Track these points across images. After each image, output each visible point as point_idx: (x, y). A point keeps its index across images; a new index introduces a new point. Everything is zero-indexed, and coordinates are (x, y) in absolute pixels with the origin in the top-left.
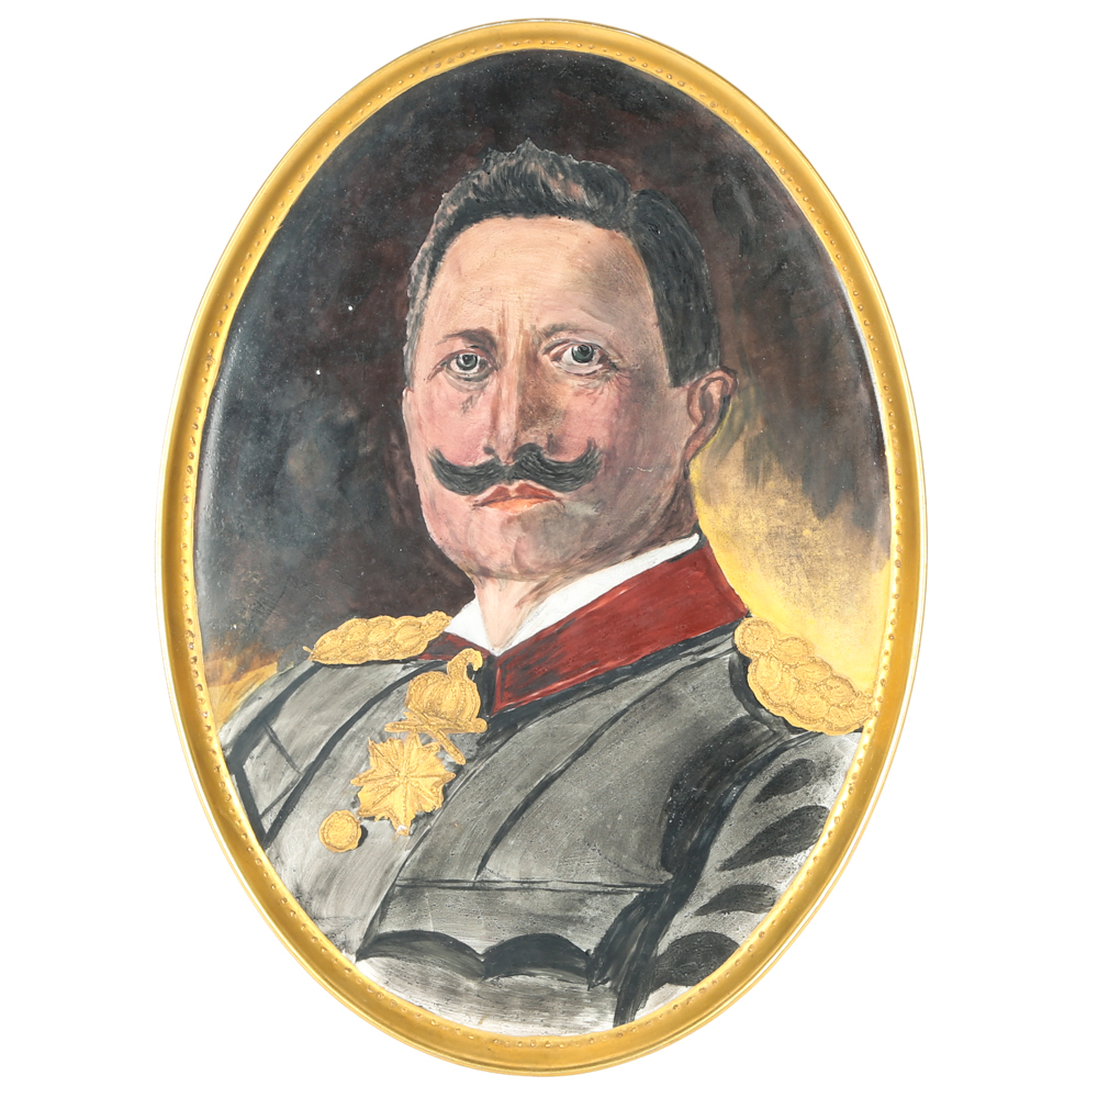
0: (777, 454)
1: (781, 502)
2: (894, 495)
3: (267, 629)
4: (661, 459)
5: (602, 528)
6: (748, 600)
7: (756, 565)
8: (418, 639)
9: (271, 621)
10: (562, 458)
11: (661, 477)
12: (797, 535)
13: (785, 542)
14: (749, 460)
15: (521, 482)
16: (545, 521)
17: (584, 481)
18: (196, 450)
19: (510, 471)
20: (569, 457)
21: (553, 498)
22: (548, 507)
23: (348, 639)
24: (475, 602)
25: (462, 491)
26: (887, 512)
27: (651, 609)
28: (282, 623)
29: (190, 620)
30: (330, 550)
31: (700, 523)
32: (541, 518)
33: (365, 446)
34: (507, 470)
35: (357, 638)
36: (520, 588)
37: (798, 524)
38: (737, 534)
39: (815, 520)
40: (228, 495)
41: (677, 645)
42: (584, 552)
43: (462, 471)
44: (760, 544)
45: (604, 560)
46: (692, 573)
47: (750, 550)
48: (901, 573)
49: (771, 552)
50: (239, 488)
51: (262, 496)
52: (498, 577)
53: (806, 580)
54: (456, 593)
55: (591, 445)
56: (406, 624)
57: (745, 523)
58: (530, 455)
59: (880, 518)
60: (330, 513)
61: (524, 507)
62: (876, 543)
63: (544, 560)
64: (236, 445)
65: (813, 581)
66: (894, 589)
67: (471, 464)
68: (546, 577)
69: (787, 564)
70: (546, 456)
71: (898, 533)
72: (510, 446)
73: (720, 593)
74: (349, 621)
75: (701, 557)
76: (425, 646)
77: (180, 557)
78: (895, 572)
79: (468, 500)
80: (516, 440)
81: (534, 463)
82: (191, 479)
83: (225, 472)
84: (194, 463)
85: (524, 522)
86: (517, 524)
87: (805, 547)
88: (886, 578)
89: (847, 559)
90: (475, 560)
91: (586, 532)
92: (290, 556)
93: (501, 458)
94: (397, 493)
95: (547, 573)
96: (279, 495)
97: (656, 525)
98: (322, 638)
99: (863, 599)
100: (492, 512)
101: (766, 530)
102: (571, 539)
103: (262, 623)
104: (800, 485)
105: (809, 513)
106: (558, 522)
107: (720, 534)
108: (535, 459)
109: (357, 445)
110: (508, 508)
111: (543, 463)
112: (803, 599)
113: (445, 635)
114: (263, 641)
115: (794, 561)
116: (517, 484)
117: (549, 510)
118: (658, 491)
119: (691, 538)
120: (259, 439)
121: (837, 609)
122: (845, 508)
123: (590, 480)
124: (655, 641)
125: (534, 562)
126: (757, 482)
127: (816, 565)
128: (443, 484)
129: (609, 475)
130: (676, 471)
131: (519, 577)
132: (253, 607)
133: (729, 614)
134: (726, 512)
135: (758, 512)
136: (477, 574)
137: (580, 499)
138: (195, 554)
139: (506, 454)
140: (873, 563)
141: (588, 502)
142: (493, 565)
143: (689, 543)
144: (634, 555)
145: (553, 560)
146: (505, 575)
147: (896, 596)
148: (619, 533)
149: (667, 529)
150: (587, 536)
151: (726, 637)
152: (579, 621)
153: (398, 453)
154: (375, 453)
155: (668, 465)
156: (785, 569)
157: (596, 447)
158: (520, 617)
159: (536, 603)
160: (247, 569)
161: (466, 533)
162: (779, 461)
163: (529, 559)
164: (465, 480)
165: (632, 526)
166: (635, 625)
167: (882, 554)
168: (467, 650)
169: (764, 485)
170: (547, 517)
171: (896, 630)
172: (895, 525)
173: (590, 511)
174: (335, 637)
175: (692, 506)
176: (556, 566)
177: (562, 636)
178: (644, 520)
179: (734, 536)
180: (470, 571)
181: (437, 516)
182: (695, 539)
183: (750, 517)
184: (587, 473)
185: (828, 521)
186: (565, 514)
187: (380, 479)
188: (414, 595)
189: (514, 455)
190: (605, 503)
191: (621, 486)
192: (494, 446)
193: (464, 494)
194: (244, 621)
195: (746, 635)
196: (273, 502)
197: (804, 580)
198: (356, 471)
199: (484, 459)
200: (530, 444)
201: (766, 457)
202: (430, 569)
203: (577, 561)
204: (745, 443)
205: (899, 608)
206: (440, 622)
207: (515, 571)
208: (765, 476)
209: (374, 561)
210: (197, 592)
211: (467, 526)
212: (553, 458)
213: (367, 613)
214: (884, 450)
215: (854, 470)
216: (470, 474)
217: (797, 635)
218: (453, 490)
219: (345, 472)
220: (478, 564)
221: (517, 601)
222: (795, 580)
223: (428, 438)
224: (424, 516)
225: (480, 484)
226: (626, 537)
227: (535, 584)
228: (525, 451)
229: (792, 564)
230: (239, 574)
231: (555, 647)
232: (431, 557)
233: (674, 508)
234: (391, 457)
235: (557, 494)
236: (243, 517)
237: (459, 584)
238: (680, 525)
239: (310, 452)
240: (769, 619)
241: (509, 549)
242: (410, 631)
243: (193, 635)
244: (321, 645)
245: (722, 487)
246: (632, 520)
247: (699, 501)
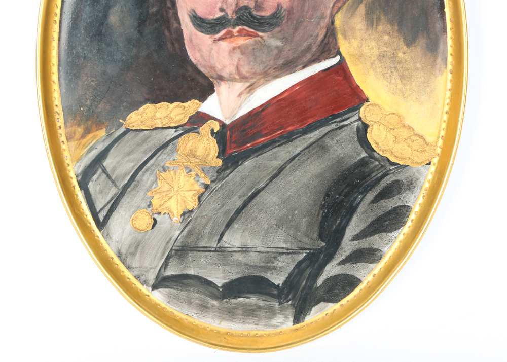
0: (384, 11)
1: (386, 38)
2: (449, 33)
3: (99, 110)
4: (319, 14)
5: (285, 52)
6: (367, 92)
7: (372, 73)
8: (183, 115)
9: (101, 106)
10: (263, 14)
11: (319, 24)
12: (394, 56)
13: (388, 60)
14: (368, 14)
15: (240, 27)
16: (253, 49)
17: (275, 26)
18: (58, 11)
19: (234, 21)
20: (267, 13)
21: (258, 36)
22: (255, 41)
23: (145, 115)
24: (215, 94)
25: (207, 33)
26: (446, 43)
27: (313, 97)
28: (108, 107)
29: (57, 106)
30: (134, 66)
31: (341, 50)
32: (251, 47)
33: (152, 8)
34: (232, 21)
35: (149, 115)
36: (240, 86)
37: (395, 50)
38: (361, 55)
39: (405, 47)
40: (76, 36)
41: (327, 117)
42: (276, 66)
43: (207, 21)
44: (374, 61)
45: (287, 70)
46: (336, 77)
47: (368, 64)
48: (453, 77)
49: (380, 65)
50: (83, 32)
51: (95, 36)
52: (228, 80)
53: (400, 81)
54: (204, 89)
55: (279, 6)
56: (177, 107)
57: (366, 50)
58: (245, 12)
59: (441, 46)
60: (134, 45)
61: (242, 41)
62: (439, 60)
63: (253, 71)
64: (80, 8)
65: (404, 82)
66: (449, 86)
67: (211, 17)
68: (254, 80)
69: (389, 72)
70: (254, 13)
71: (451, 55)
72: (233, 7)
73: (352, 88)
74: (145, 106)
75: (341, 69)
76: (187, 119)
77: (51, 70)
78: (450, 76)
79: (211, 37)
80: (237, 4)
81: (247, 17)
82: (56, 28)
83: (75, 23)
84: (57, 18)
85: (242, 50)
86: (238, 51)
87: (399, 63)
88: (444, 80)
89: (422, 69)
90: (215, 71)
91: (277, 55)
92: (111, 70)
93: (229, 14)
94: (171, 34)
95: (255, 78)
96: (105, 36)
97: (316, 51)
98: (130, 115)
99: (432, 91)
100: (224, 44)
101: (377, 53)
102: (268, 59)
103: (96, 107)
104: (396, 28)
105: (402, 44)
106: (261, 49)
107: (352, 55)
108: (248, 14)
109: (148, 7)
110: (232, 42)
111: (252, 16)
112: (398, 92)
113: (198, 113)
114: (98, 117)
115: (393, 70)
116: (238, 28)
117: (256, 43)
118: (317, 31)
119: (336, 58)
120: (93, 5)
121: (417, 97)
122: (422, 41)
123: (279, 26)
124: (315, 115)
125: (248, 72)
126: (372, 26)
127: (406, 73)
128: (196, 29)
129: (290, 23)
130: (327, 20)
131: (239, 80)
132: (91, 98)
133: (357, 100)
134: (355, 43)
135: (373, 43)
136: (216, 79)
137: (273, 37)
138: (59, 69)
139: (231, 12)
140: (437, 71)
141: (277, 38)
142: (225, 74)
143: (334, 61)
144: (304, 67)
145: (258, 71)
146: (232, 79)
147: (450, 90)
148: (295, 55)
149: (322, 53)
150: (277, 57)
151: (355, 113)
152: (273, 105)
153: (171, 12)
154: (158, 11)
155: (322, 17)
156: (388, 75)
157: (282, 7)
158: (240, 102)
159: (249, 94)
160: (88, 77)
161: (210, 56)
162: (385, 15)
163: (245, 70)
164: (209, 26)
165: (302, 51)
166: (304, 107)
167: (442, 66)
168: (211, 121)
169: (376, 28)
170: (255, 47)
171: (450, 109)
172: (450, 50)
173: (279, 43)
174: (137, 115)
175: (336, 40)
176: (260, 74)
177: (263, 113)
178: (309, 48)
179: (360, 57)
180: (212, 77)
181: (193, 47)
182: (338, 58)
183: (369, 46)
184: (277, 22)
185: (412, 48)
186: (265, 45)
187: (161, 26)
188: (181, 90)
189: (236, 12)
190: (287, 39)
191: (296, 29)
192: (225, 7)
193: (208, 34)
194: (87, 106)
195: (366, 112)
196: (101, 39)
197: (399, 81)
198: (148, 22)
199: (219, 14)
200: (245, 6)
201: (378, 13)
202: (190, 76)
203: (272, 71)
204: (366, 4)
205: (451, 97)
206: (195, 106)
207: (237, 77)
208: (377, 23)
209: (158, 72)
210: (60, 90)
211: (210, 52)
212: (258, 14)
213: (155, 101)
214: (444, 8)
215: (427, 19)
216: (211, 23)
217: (395, 111)
218: (202, 32)
219: (141, 23)
220: (216, 73)
221: (238, 93)
222: (393, 81)
223: (188, 3)
224: (186, 47)
225: (217, 29)
226: (299, 57)
227: (248, 84)
228: (242, 10)
229: (392, 72)
230: (84, 80)
231: (260, 119)
232: (190, 69)
233: (326, 41)
234: (167, 14)
235: (260, 34)
236: (85, 48)
237: (206, 85)
238: (329, 50)
239: (122, 11)
240: (379, 102)
241: (233, 65)
242: (179, 111)
243: (59, 114)
244: (129, 119)
245: (353, 29)
246: (303, 48)
247: (340, 37)
